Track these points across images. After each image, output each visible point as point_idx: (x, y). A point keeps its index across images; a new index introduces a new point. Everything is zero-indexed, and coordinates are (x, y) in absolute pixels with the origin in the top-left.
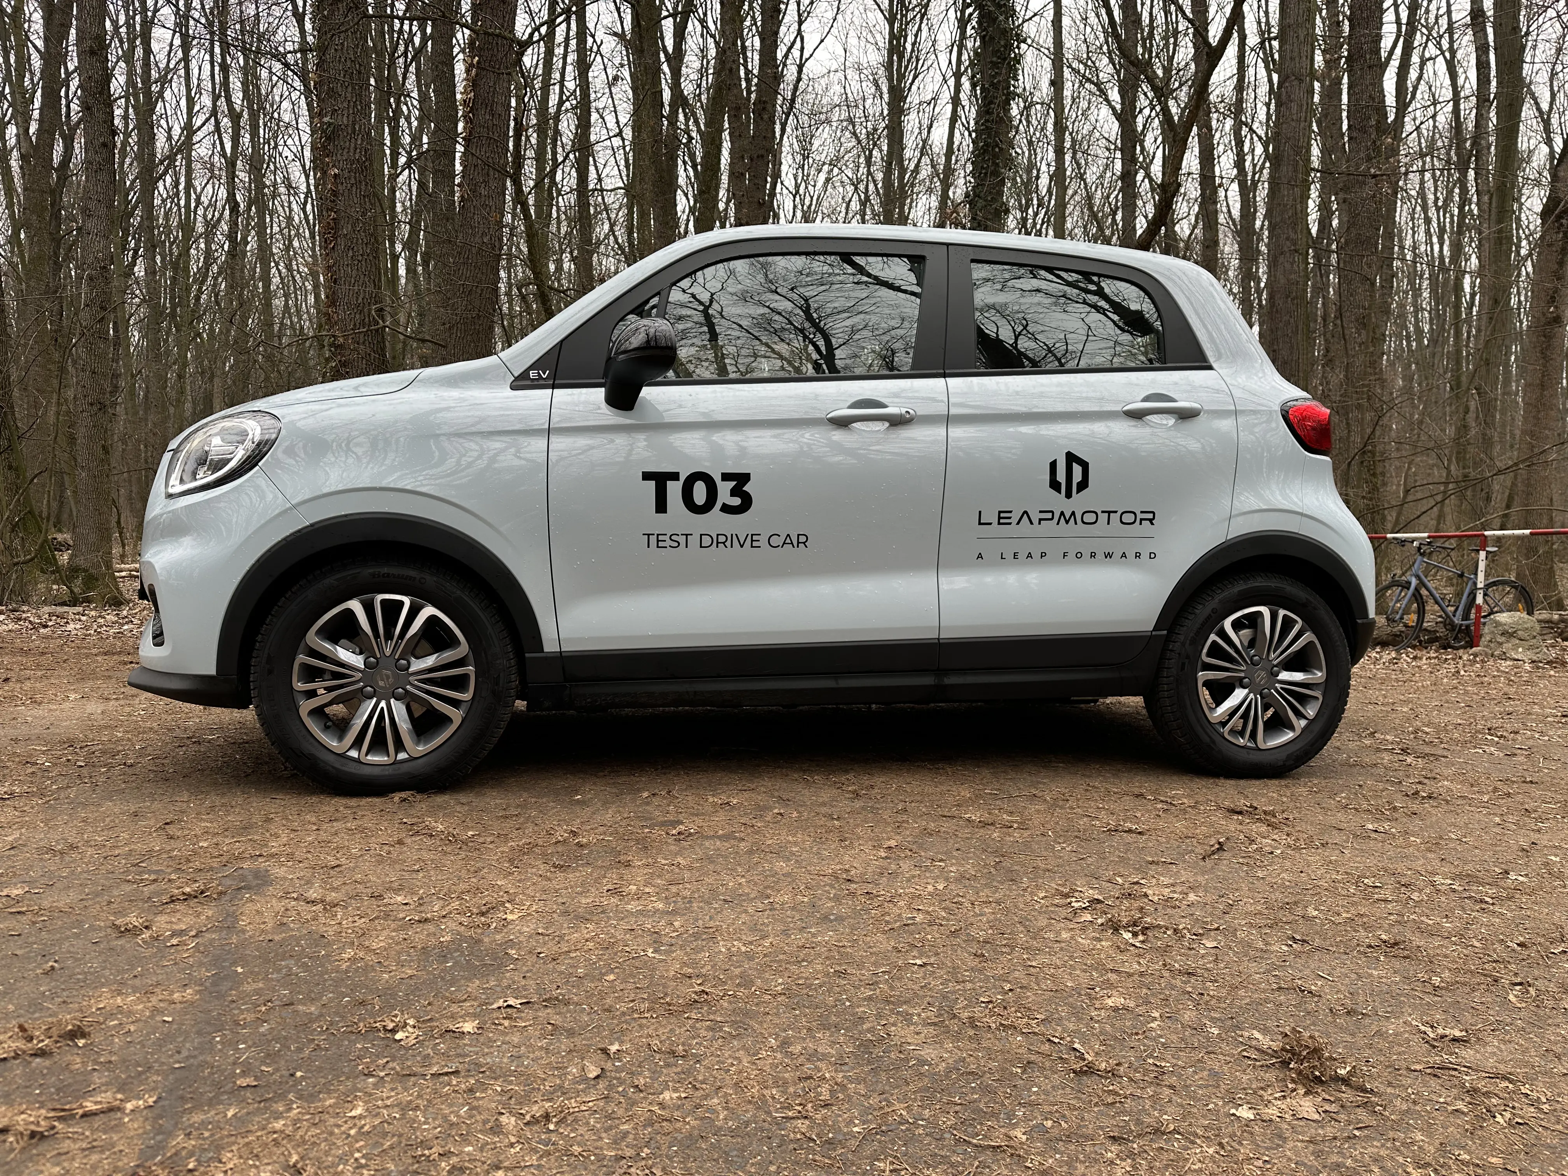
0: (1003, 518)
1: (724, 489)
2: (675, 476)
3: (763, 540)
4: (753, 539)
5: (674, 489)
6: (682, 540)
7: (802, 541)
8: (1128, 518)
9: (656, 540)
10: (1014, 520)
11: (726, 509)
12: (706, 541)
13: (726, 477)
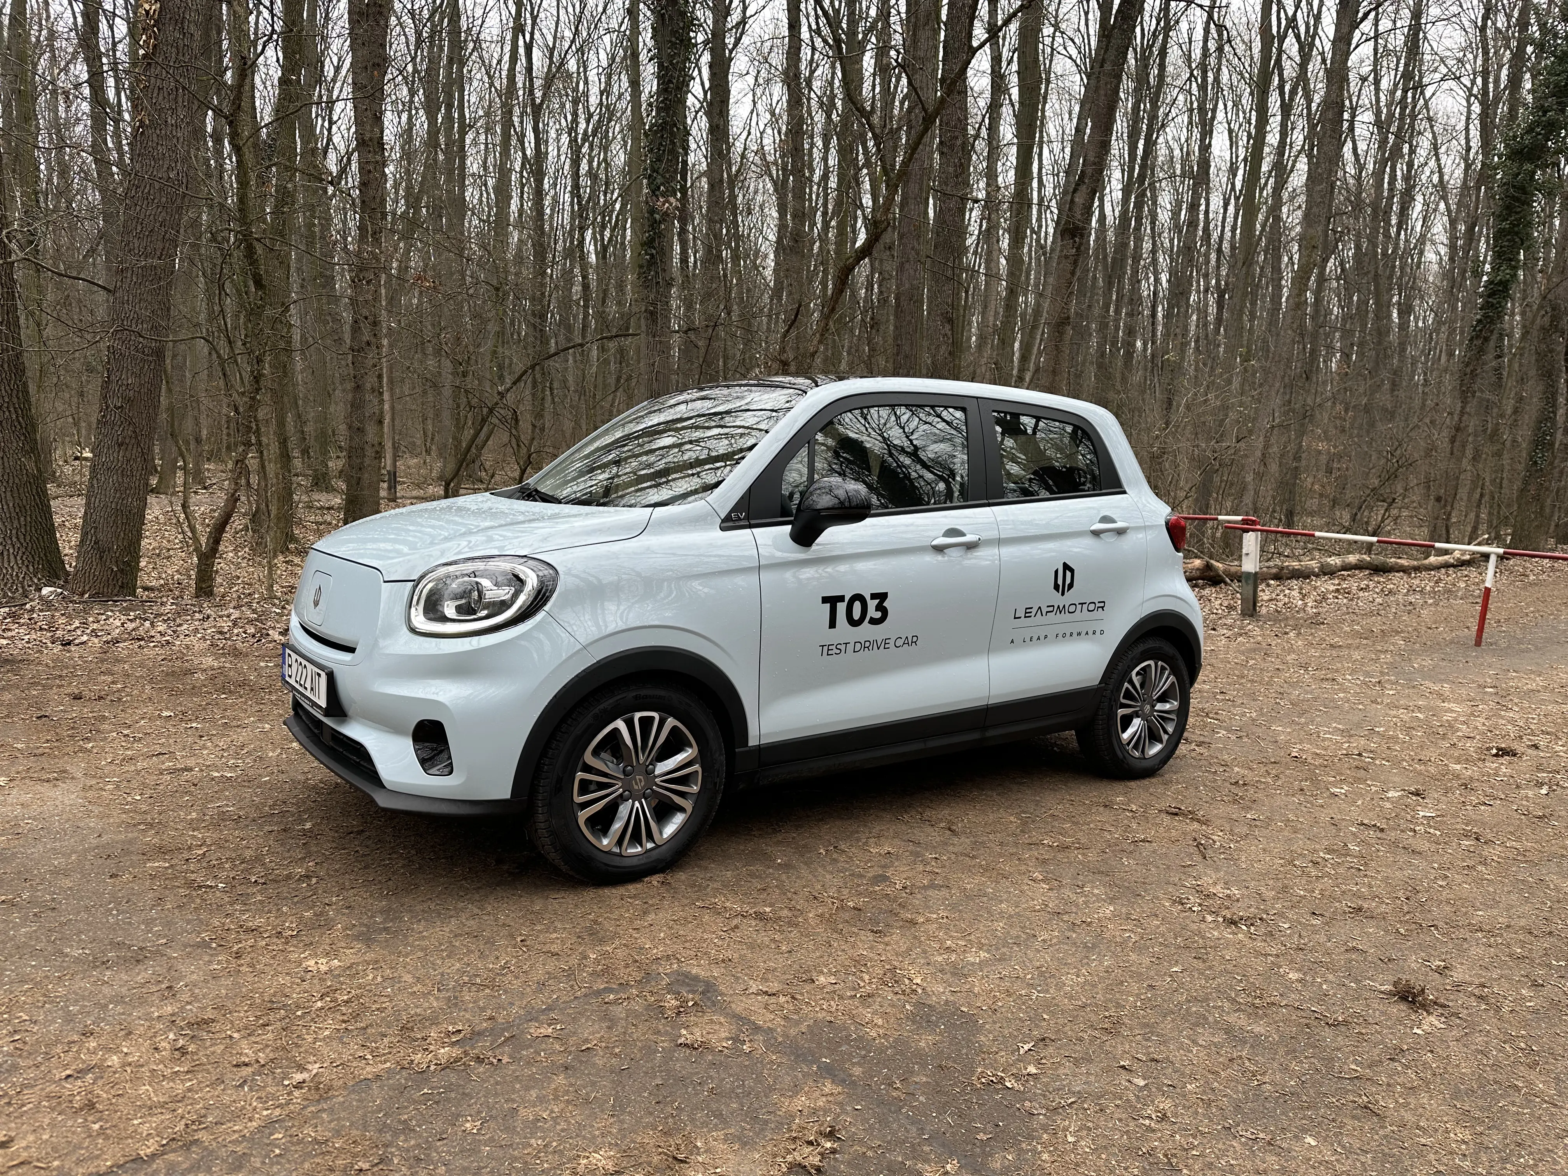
0: (1027, 613)
1: (872, 604)
2: (841, 598)
3: (892, 642)
4: (886, 641)
5: (842, 607)
6: (843, 647)
7: (912, 641)
8: (1092, 607)
9: (827, 649)
10: (1033, 614)
11: (873, 621)
12: (858, 646)
13: (874, 596)
